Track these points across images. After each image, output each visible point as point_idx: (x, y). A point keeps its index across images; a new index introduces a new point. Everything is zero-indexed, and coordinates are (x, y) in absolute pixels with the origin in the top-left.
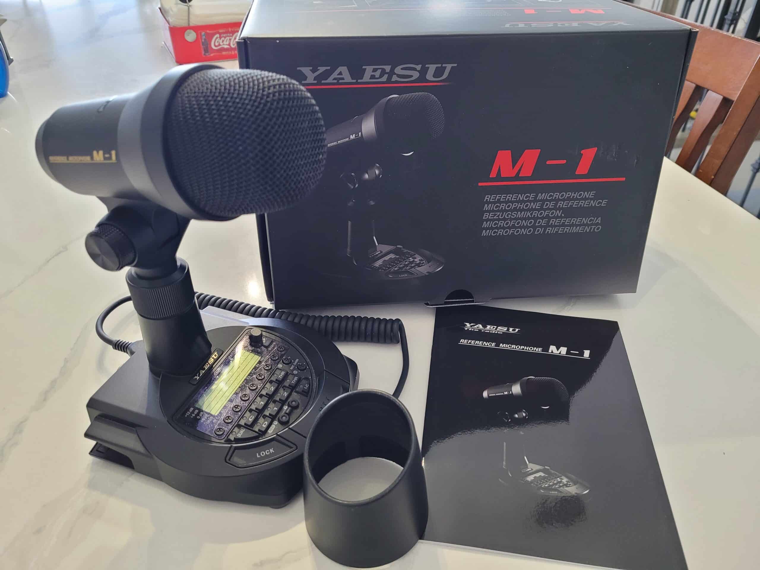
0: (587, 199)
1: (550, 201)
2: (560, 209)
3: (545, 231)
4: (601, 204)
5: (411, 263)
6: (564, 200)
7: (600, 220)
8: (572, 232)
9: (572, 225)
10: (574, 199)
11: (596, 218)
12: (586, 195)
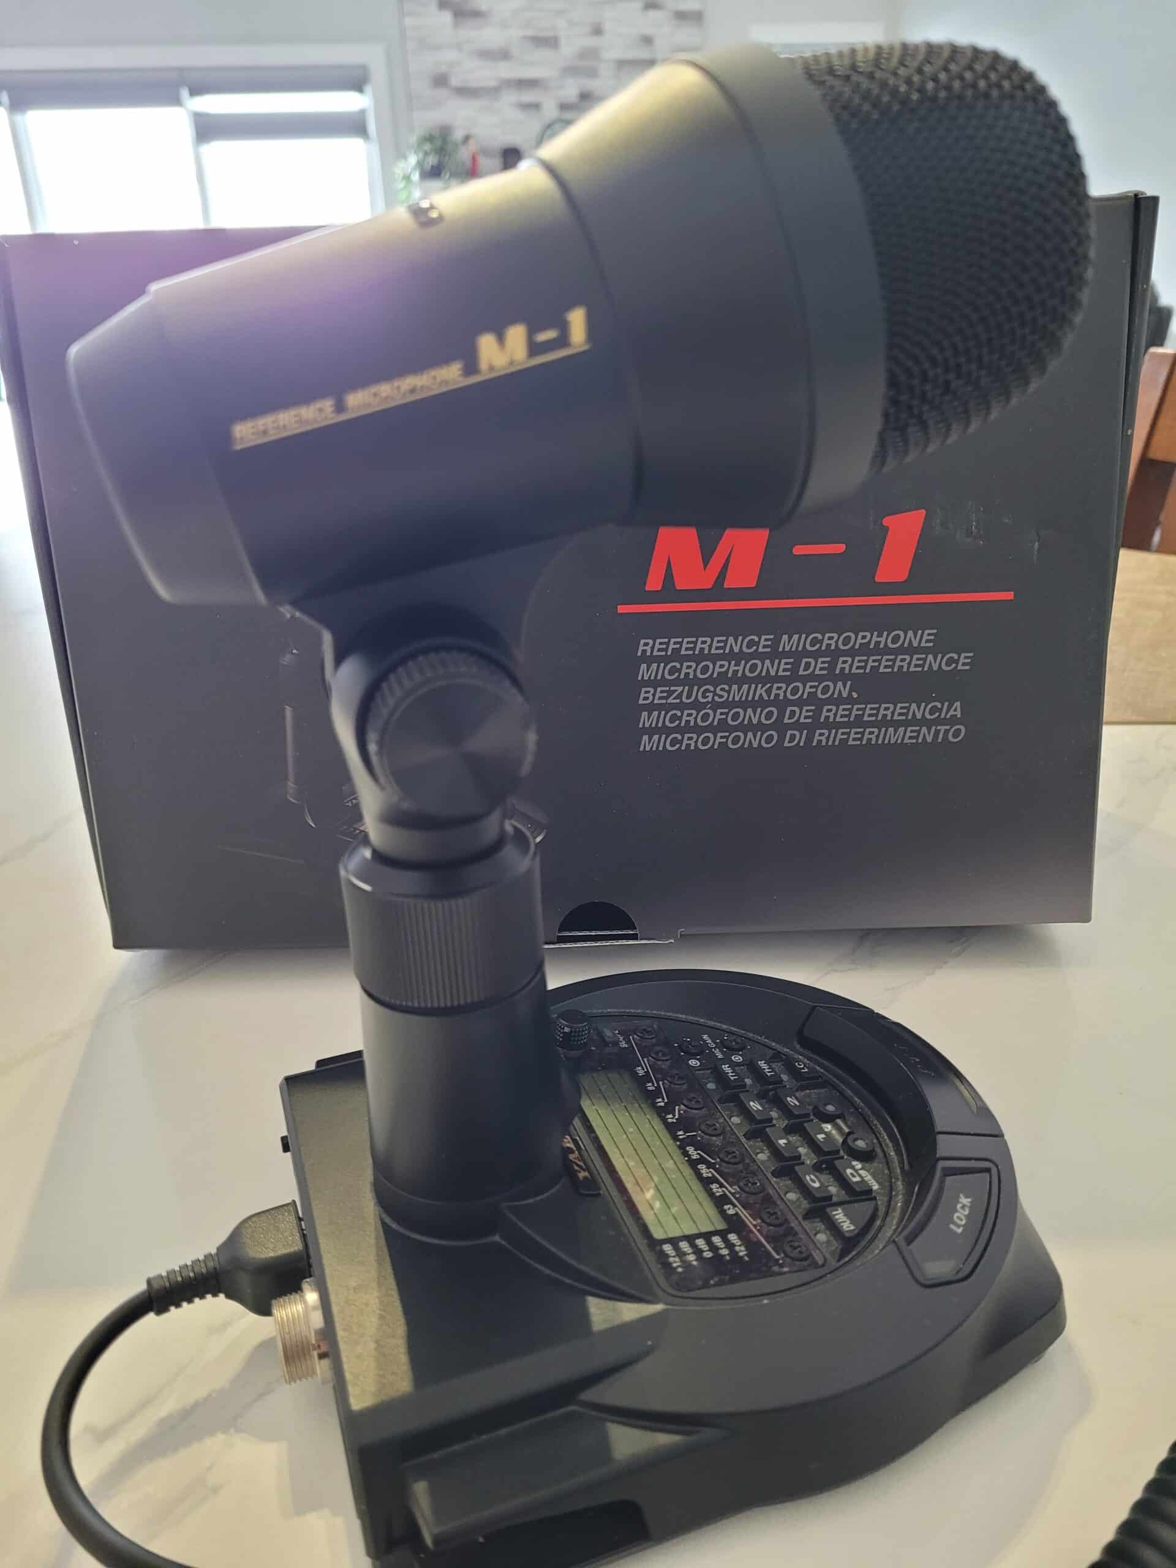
0: (919, 650)
1: (815, 655)
2: (843, 677)
3: (810, 739)
4: (957, 664)
6: (852, 653)
7: (959, 709)
8: (886, 742)
9: (885, 723)
10: (879, 651)
11: (946, 704)
12: (911, 638)
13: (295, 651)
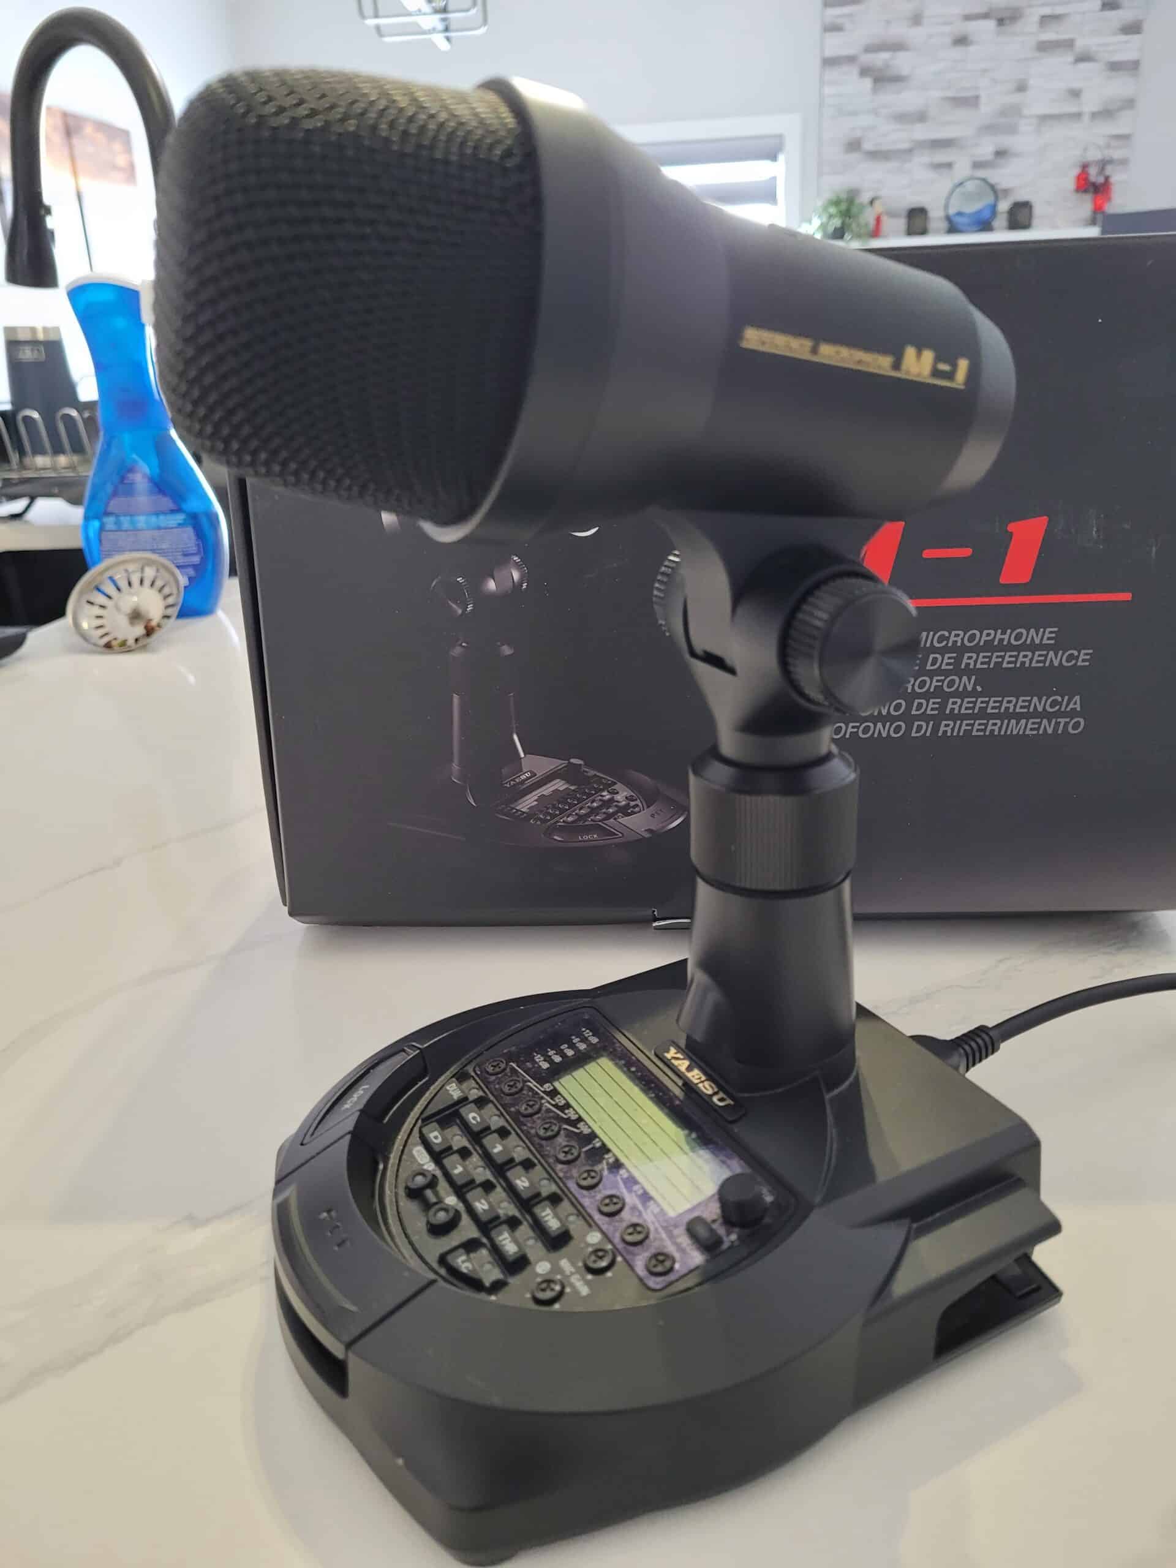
0: (1041, 646)
1: (943, 651)
2: (968, 672)
3: (936, 729)
4: (1077, 661)
5: (608, 803)
6: (977, 649)
7: (1078, 702)
8: (1009, 733)
9: (1008, 715)
10: (1003, 647)
11: (1066, 698)
12: (1033, 636)
13: (464, 644)
